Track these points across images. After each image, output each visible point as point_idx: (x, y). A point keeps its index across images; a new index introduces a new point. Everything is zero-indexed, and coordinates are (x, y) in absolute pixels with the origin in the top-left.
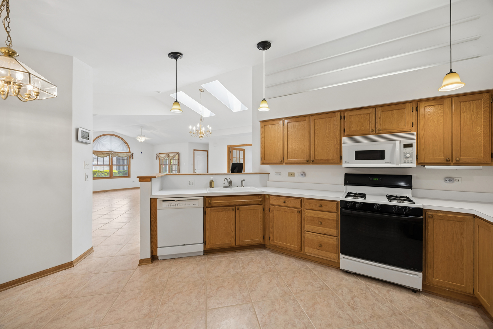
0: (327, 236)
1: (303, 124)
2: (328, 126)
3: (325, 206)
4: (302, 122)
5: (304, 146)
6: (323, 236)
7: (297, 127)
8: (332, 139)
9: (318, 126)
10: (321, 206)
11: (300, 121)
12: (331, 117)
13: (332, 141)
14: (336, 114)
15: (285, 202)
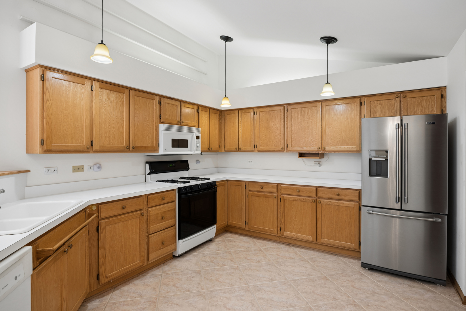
0: (168, 229)
1: (120, 97)
2: (147, 107)
3: (167, 197)
4: (119, 93)
5: (122, 127)
6: (165, 232)
7: (113, 99)
8: (151, 123)
9: (138, 105)
10: (163, 199)
11: (118, 92)
12: (151, 99)
13: (151, 125)
14: (155, 97)
15: (123, 208)
